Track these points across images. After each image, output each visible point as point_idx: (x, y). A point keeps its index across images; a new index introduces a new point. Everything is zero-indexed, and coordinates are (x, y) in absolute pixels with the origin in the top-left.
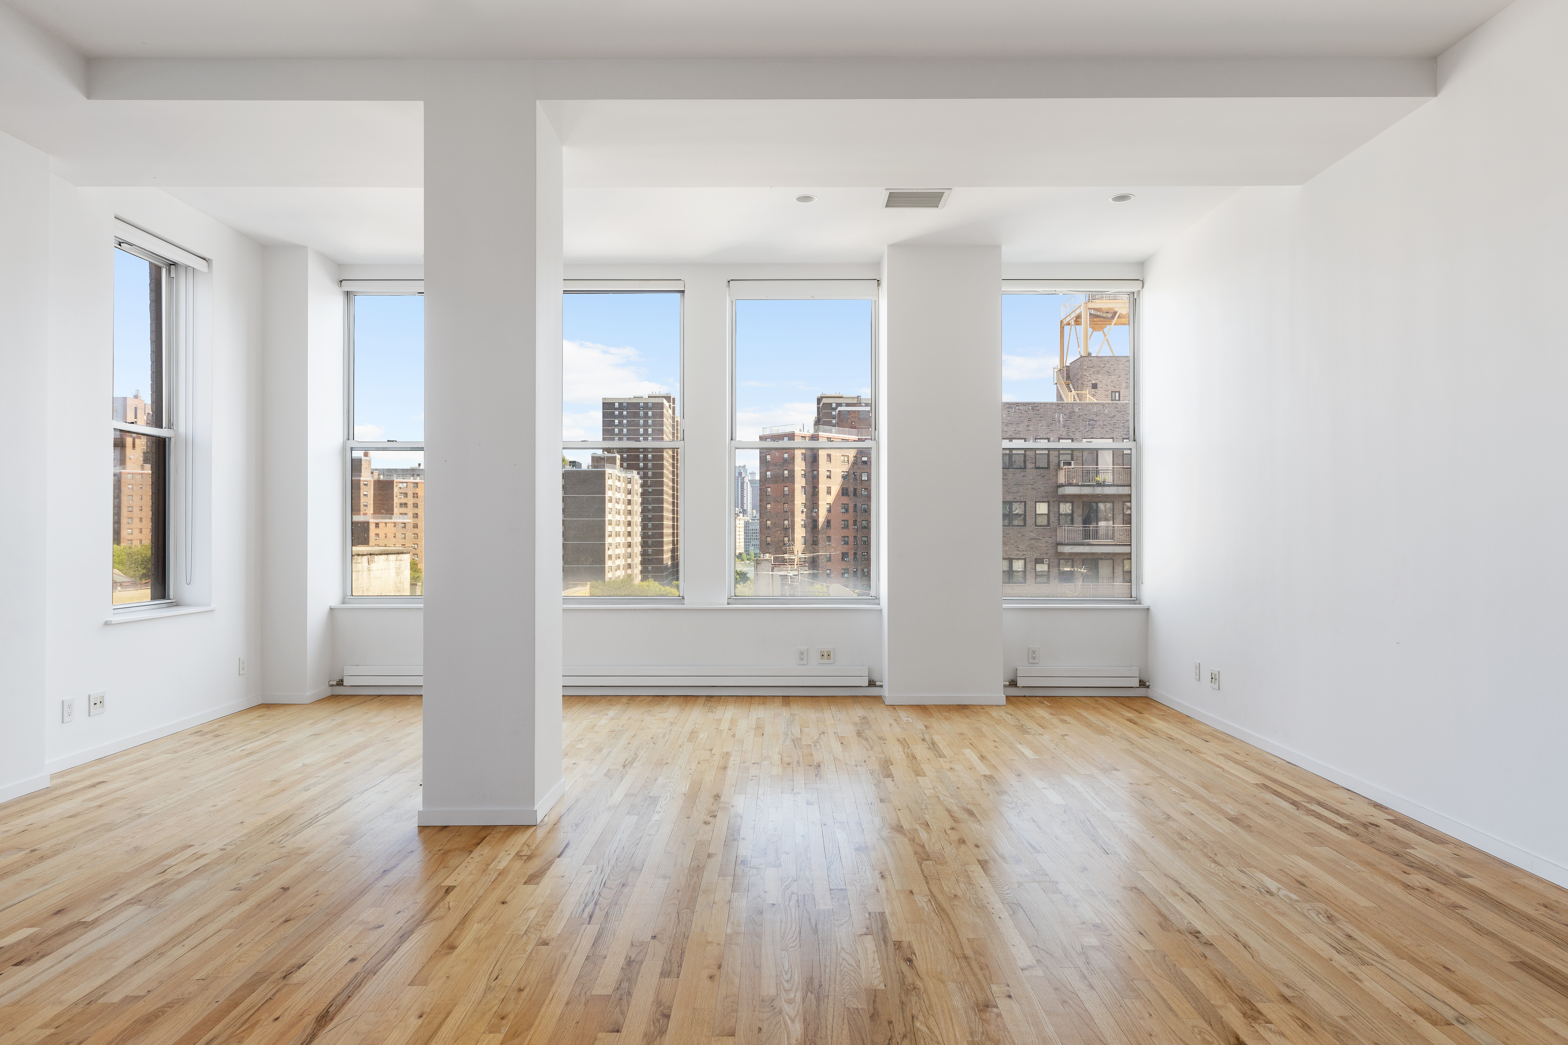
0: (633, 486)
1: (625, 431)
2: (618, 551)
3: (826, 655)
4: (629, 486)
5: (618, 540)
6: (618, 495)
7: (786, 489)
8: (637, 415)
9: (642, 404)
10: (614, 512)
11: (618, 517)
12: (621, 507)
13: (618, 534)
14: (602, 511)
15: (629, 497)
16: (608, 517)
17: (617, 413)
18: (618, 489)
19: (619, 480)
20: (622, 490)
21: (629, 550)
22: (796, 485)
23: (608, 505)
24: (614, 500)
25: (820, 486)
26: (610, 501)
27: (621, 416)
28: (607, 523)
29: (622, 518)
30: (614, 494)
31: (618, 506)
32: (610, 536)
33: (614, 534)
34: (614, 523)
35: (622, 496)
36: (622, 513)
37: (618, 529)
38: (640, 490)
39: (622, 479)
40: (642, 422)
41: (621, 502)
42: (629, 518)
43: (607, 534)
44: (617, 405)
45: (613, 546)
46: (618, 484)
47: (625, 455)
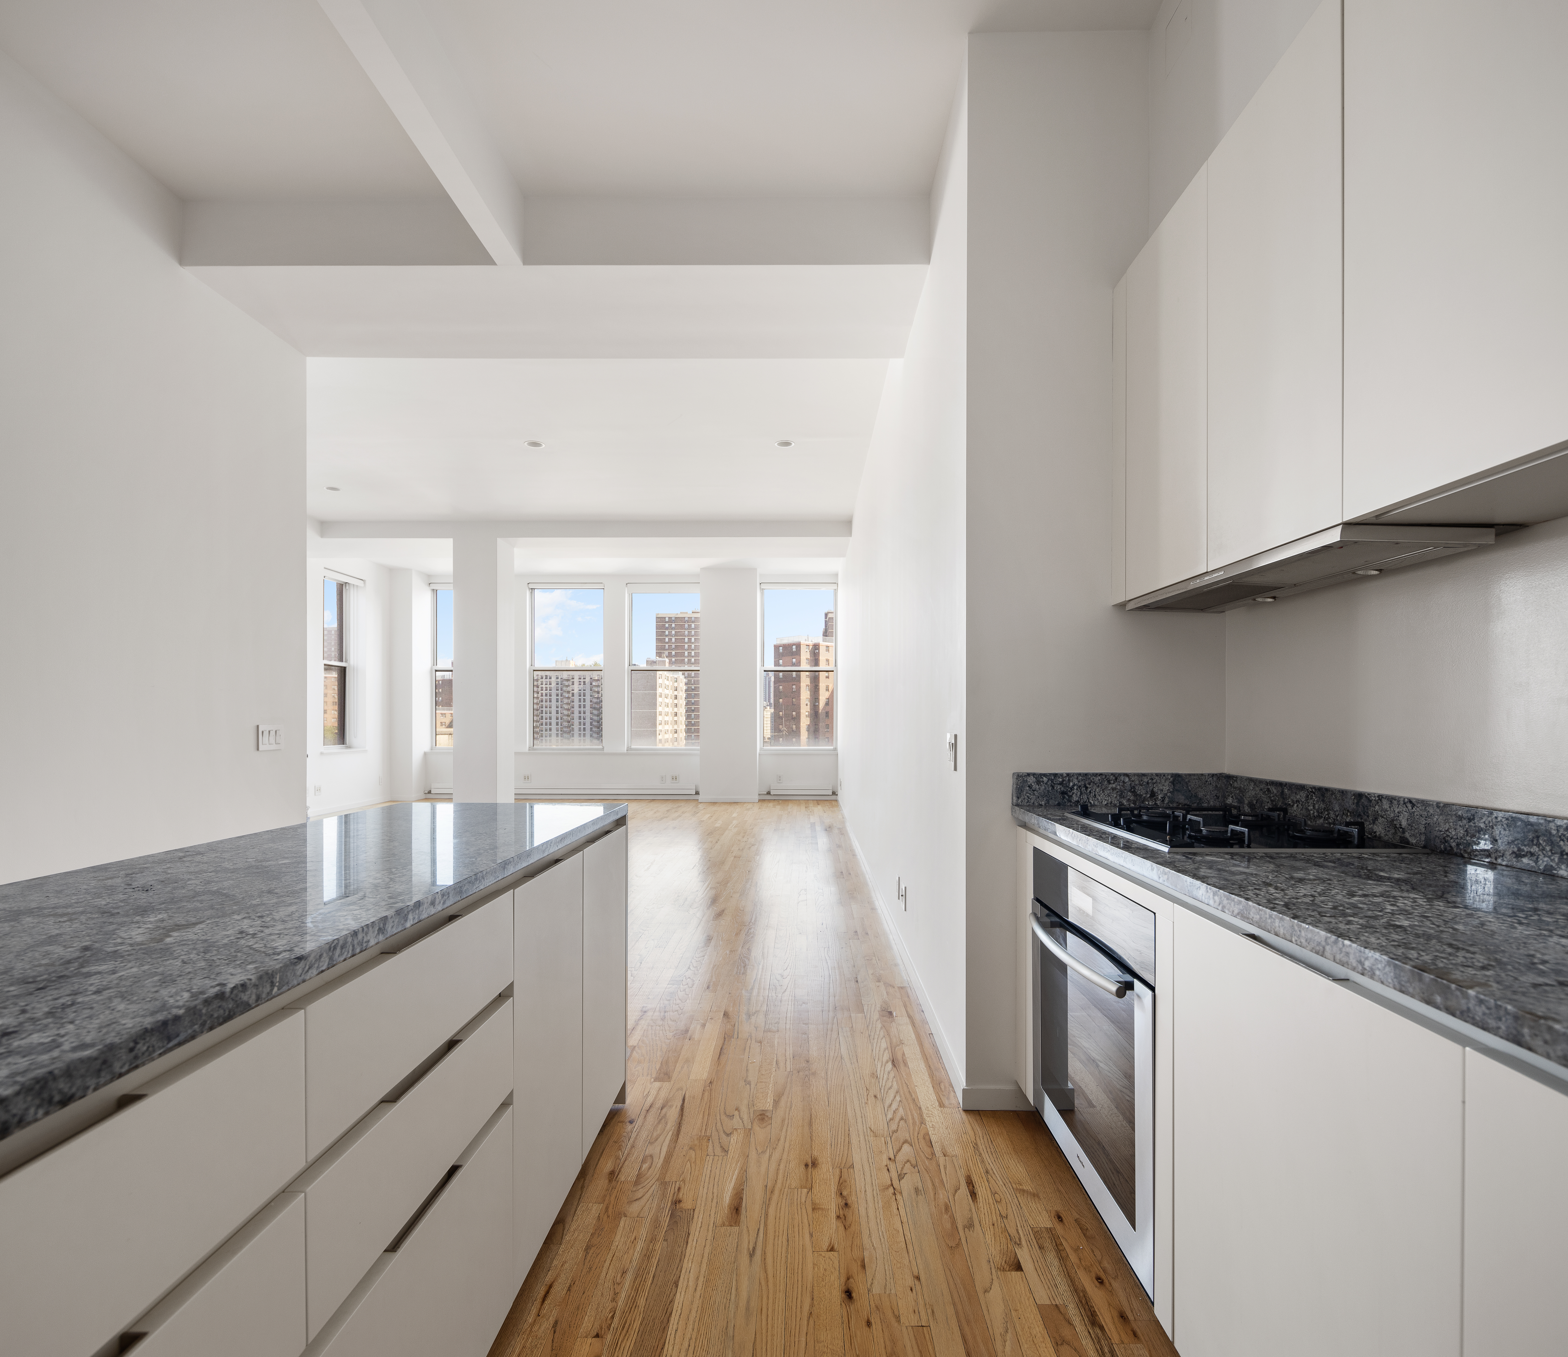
0: (679, 684)
1: (673, 640)
2: (667, 736)
3: (675, 778)
4: (676, 684)
5: (667, 727)
6: (667, 692)
7: (794, 687)
8: (682, 627)
9: (686, 619)
10: (663, 705)
11: (667, 709)
12: (669, 701)
13: (666, 723)
14: (654, 705)
15: (676, 693)
16: (659, 709)
17: (667, 625)
18: (667, 687)
19: (668, 680)
20: (670, 688)
21: (676, 735)
22: (801, 684)
23: (659, 700)
24: (663, 696)
25: (820, 684)
26: (661, 696)
27: (670, 627)
28: (658, 714)
29: (669, 710)
30: (663, 691)
31: (667, 701)
32: (660, 724)
33: (663, 723)
34: (663, 714)
35: (670, 692)
36: (669, 706)
37: (667, 718)
38: (685, 688)
39: (670, 679)
40: (686, 632)
41: (669, 697)
42: (676, 710)
43: (658, 723)
44: (667, 619)
45: (663, 732)
46: (667, 683)
47: (673, 659)
